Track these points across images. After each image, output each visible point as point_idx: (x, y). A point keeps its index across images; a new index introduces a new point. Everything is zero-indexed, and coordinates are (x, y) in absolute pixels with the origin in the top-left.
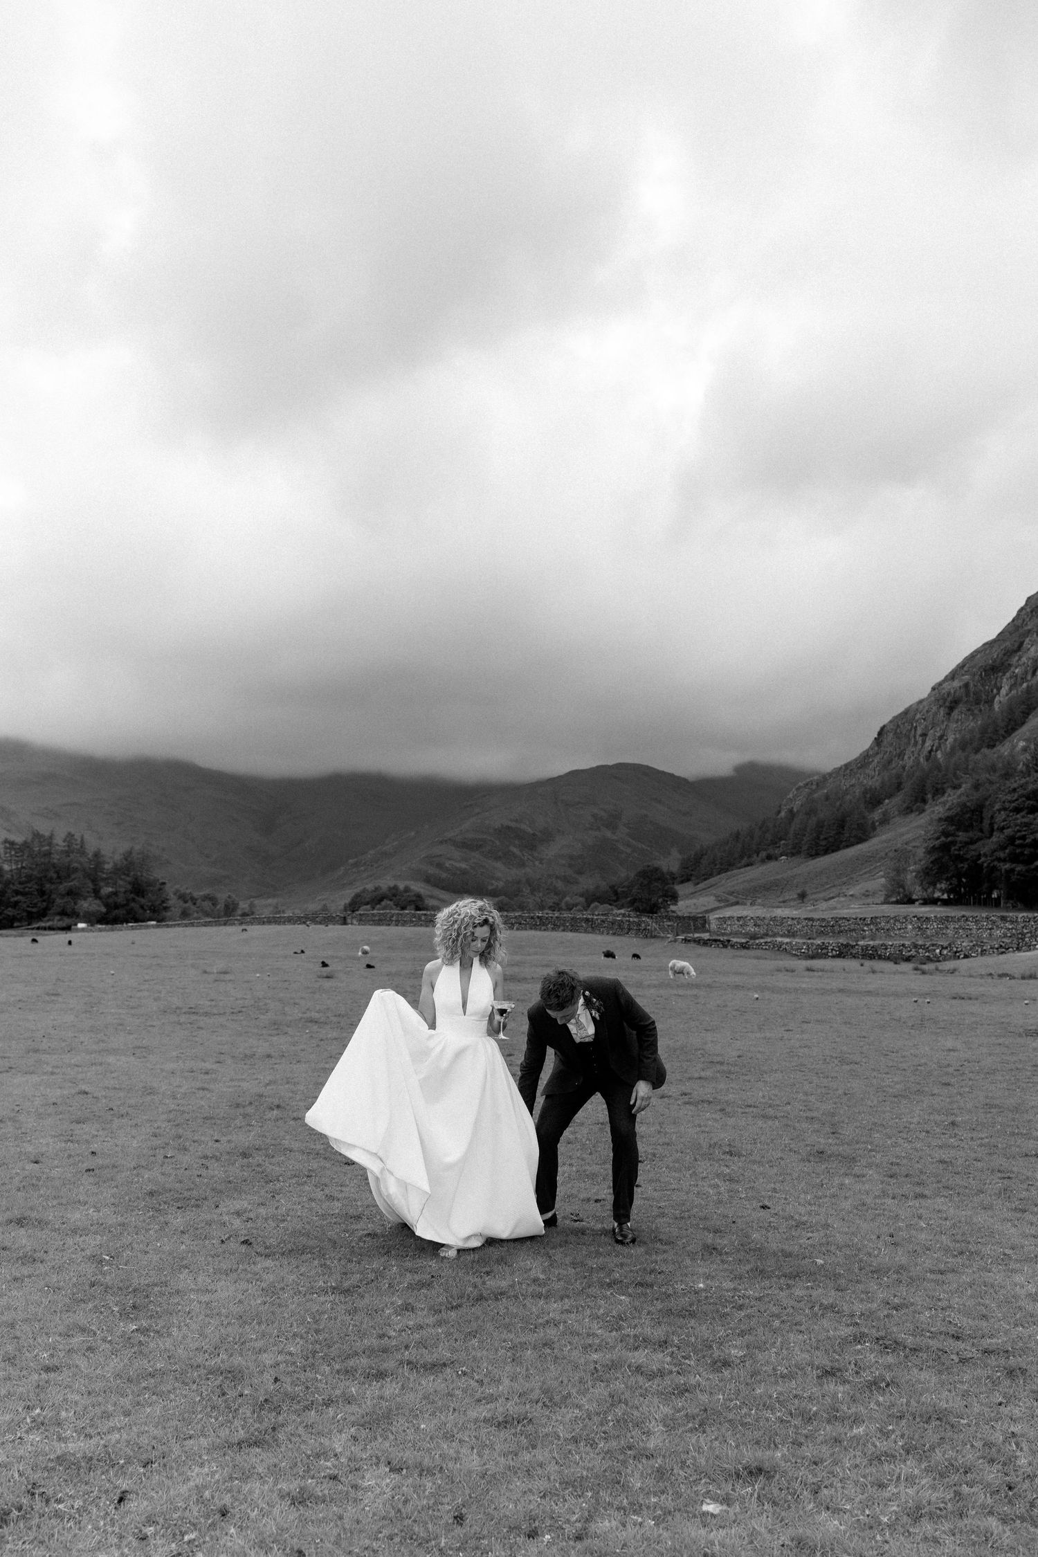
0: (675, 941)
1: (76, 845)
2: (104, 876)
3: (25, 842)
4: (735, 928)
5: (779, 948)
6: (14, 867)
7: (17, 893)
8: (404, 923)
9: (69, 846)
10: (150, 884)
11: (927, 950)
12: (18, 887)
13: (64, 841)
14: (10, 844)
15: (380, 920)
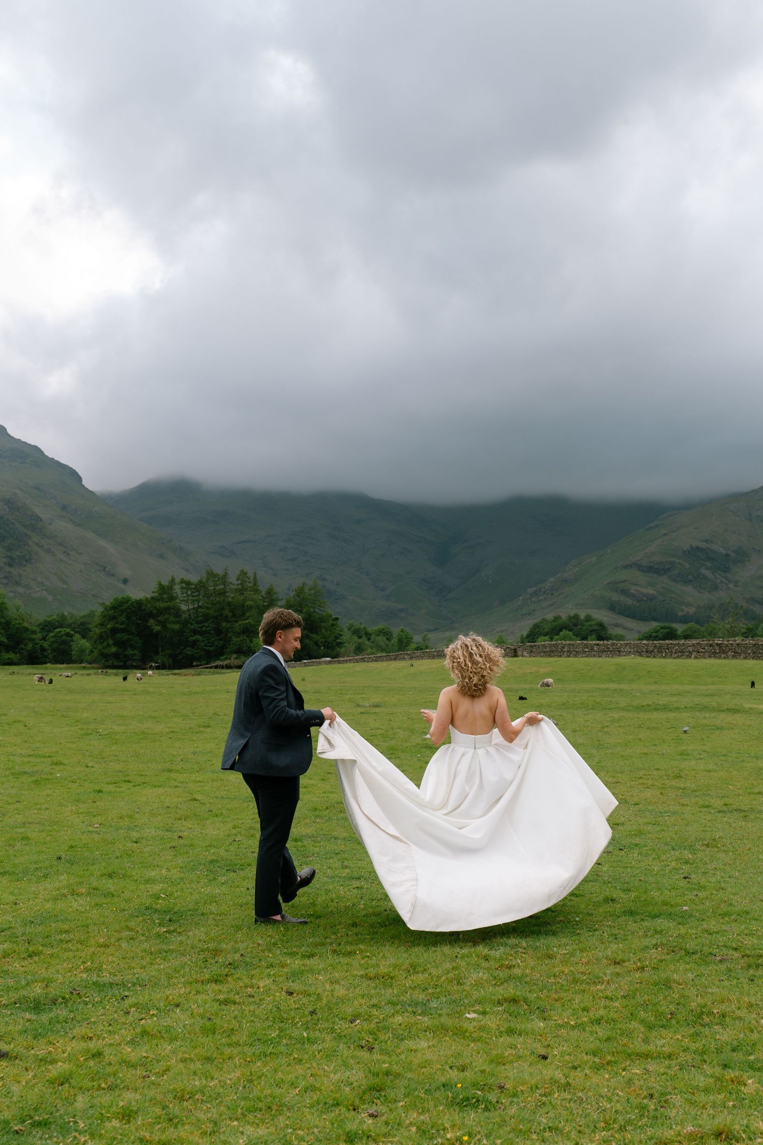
1: (250, 582)
3: (201, 582)
6: (191, 607)
7: (195, 632)
8: (577, 654)
9: (242, 584)
10: (322, 620)
12: (195, 626)
13: (237, 580)
14: (187, 584)
15: (552, 651)
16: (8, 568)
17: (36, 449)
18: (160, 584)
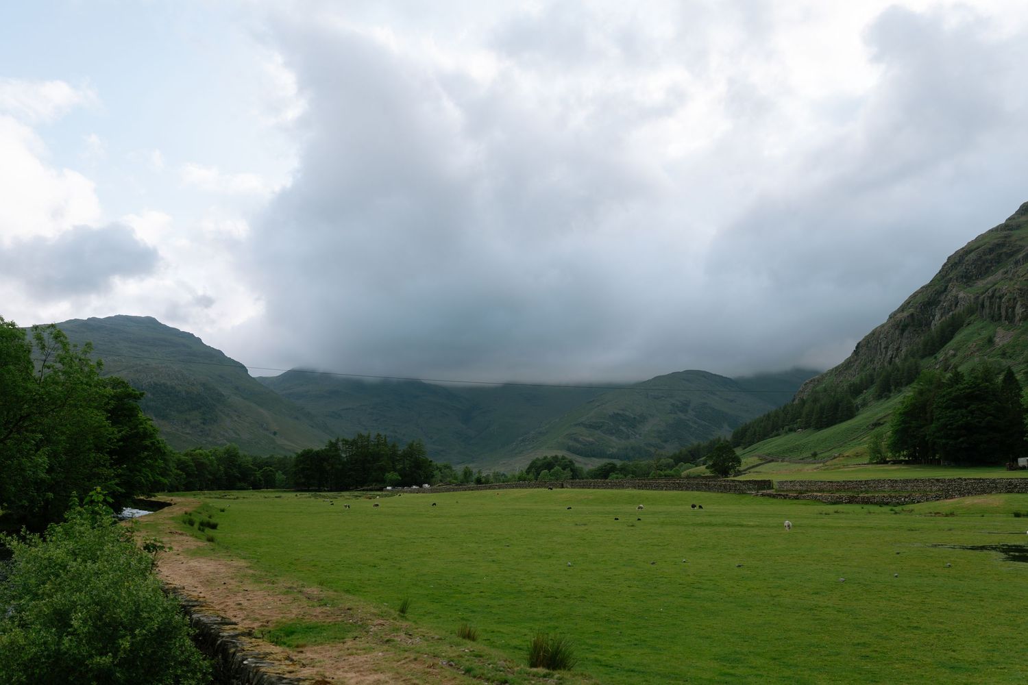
0: (757, 495)
1: (382, 441)
2: (398, 458)
3: (354, 440)
4: (789, 487)
5: (816, 499)
6: (348, 455)
7: (350, 470)
8: (598, 487)
9: (378, 442)
11: (897, 498)
12: (350, 466)
13: (375, 439)
14: (346, 442)
15: (584, 485)
16: (202, 426)
17: (220, 352)
18: (330, 442)
